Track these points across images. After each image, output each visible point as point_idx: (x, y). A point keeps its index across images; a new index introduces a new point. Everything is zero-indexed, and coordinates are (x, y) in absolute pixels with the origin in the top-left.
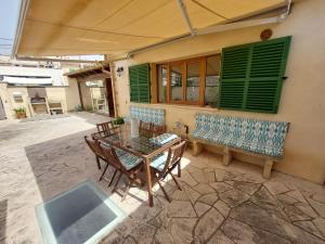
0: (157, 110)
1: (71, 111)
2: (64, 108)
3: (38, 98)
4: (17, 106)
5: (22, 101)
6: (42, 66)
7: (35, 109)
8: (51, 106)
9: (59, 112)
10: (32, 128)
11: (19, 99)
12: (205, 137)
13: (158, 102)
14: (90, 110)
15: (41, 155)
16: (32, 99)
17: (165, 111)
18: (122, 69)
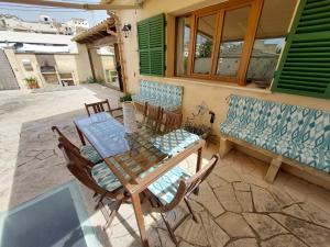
0: (171, 87)
1: (84, 83)
2: (76, 79)
3: (47, 67)
4: (28, 75)
5: (32, 70)
6: (61, 33)
7: (46, 79)
8: (62, 76)
9: (71, 83)
10: (39, 101)
11: (29, 68)
12: (242, 135)
13: (175, 75)
14: (101, 82)
15: (34, 135)
16: (42, 68)
17: (183, 88)
18: (130, 27)
